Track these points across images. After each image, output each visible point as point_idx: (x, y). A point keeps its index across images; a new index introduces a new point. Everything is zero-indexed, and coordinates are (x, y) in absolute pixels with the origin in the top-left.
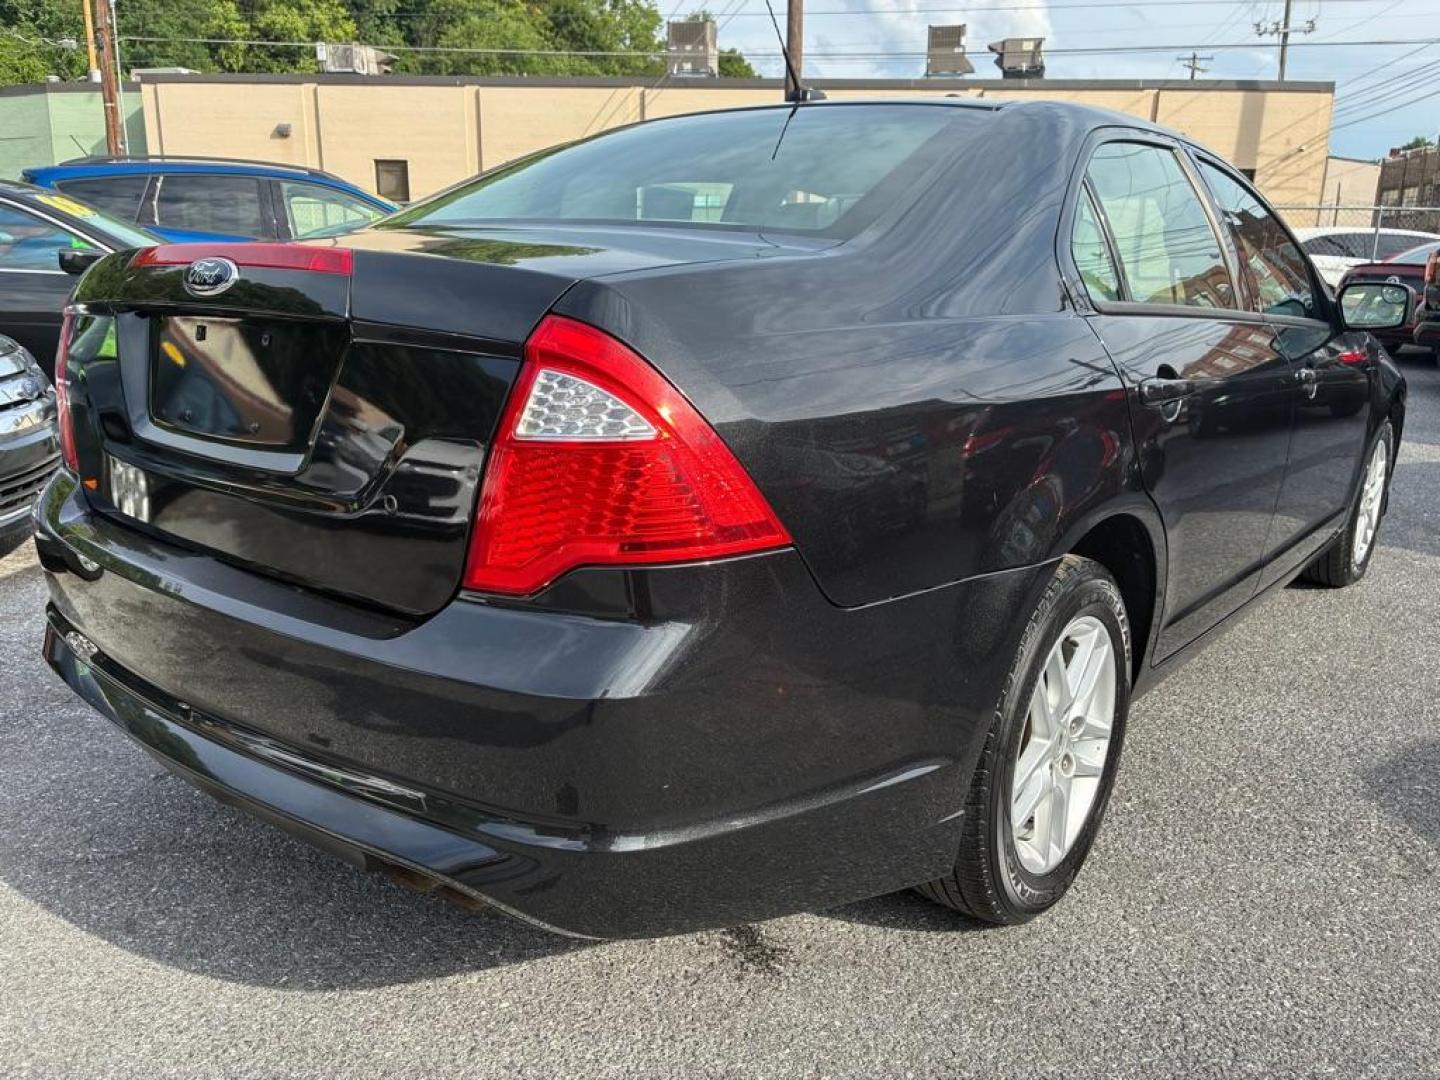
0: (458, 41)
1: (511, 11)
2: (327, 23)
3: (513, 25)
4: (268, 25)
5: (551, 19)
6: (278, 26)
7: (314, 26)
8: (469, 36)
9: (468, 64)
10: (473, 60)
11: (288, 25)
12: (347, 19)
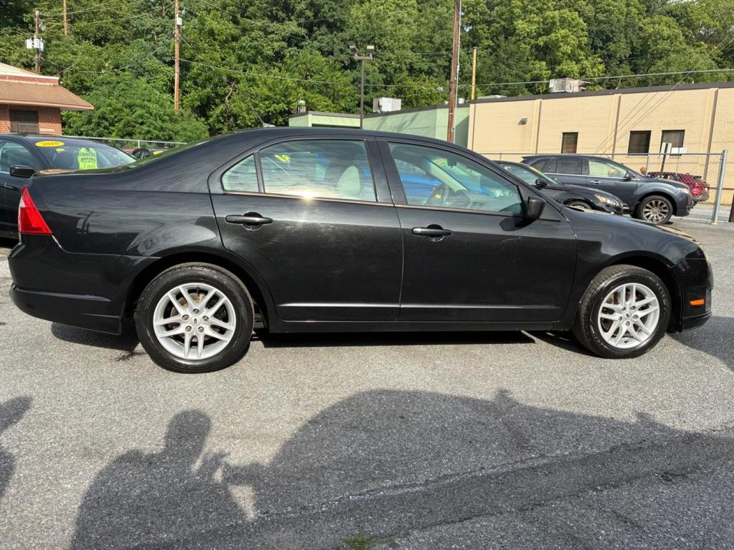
0: (660, 68)
1: (698, 50)
2: (590, 66)
3: (696, 56)
4: (560, 70)
5: (723, 51)
6: (564, 71)
7: (583, 68)
8: (668, 64)
9: (664, 79)
10: (668, 77)
11: (569, 69)
12: (600, 63)
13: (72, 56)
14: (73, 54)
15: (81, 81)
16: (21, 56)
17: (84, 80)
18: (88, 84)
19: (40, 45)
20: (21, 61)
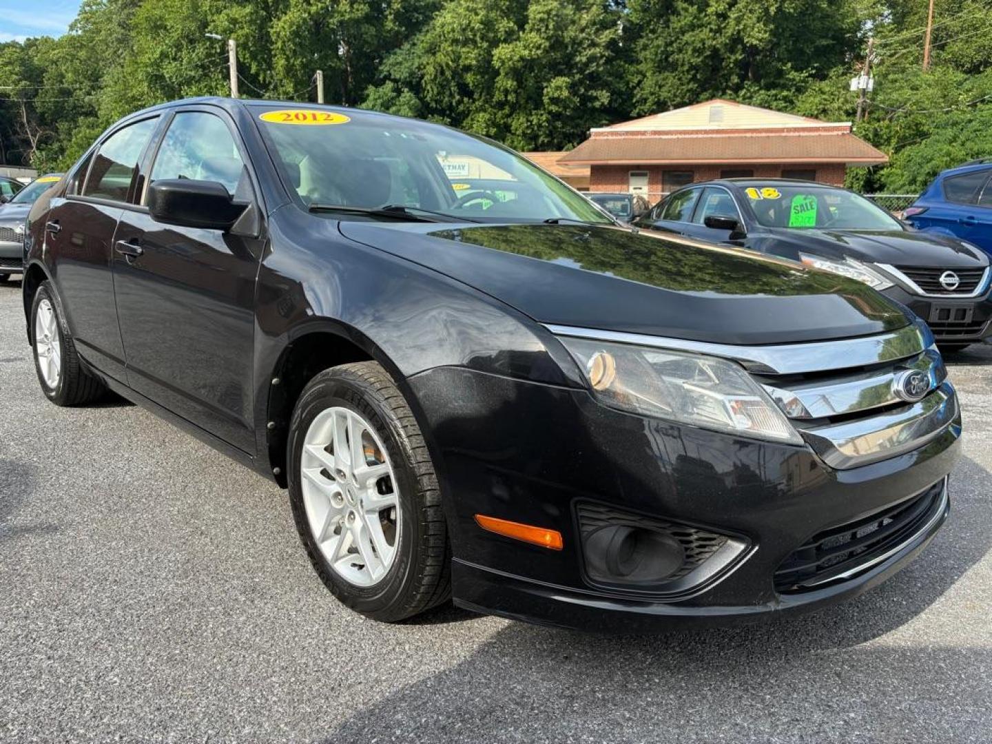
13: (910, 92)
14: (912, 89)
15: (916, 125)
16: (846, 101)
17: (921, 123)
18: (925, 128)
19: (867, 84)
20: (844, 108)
